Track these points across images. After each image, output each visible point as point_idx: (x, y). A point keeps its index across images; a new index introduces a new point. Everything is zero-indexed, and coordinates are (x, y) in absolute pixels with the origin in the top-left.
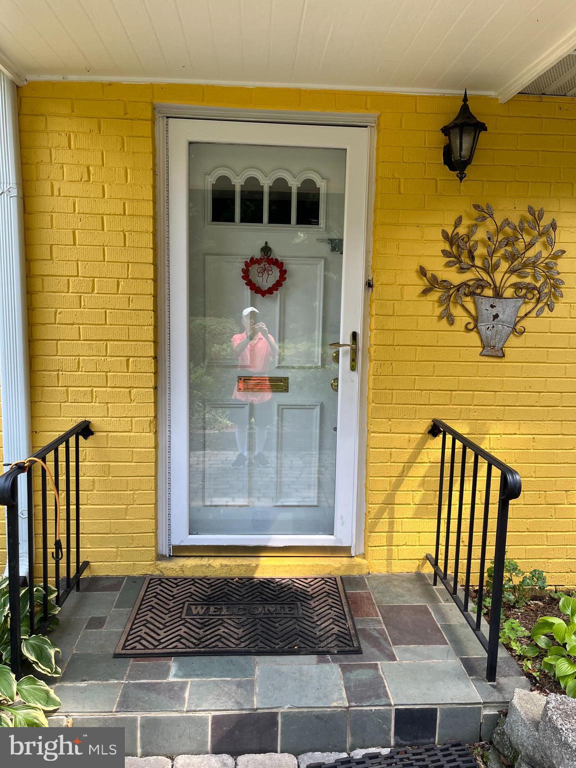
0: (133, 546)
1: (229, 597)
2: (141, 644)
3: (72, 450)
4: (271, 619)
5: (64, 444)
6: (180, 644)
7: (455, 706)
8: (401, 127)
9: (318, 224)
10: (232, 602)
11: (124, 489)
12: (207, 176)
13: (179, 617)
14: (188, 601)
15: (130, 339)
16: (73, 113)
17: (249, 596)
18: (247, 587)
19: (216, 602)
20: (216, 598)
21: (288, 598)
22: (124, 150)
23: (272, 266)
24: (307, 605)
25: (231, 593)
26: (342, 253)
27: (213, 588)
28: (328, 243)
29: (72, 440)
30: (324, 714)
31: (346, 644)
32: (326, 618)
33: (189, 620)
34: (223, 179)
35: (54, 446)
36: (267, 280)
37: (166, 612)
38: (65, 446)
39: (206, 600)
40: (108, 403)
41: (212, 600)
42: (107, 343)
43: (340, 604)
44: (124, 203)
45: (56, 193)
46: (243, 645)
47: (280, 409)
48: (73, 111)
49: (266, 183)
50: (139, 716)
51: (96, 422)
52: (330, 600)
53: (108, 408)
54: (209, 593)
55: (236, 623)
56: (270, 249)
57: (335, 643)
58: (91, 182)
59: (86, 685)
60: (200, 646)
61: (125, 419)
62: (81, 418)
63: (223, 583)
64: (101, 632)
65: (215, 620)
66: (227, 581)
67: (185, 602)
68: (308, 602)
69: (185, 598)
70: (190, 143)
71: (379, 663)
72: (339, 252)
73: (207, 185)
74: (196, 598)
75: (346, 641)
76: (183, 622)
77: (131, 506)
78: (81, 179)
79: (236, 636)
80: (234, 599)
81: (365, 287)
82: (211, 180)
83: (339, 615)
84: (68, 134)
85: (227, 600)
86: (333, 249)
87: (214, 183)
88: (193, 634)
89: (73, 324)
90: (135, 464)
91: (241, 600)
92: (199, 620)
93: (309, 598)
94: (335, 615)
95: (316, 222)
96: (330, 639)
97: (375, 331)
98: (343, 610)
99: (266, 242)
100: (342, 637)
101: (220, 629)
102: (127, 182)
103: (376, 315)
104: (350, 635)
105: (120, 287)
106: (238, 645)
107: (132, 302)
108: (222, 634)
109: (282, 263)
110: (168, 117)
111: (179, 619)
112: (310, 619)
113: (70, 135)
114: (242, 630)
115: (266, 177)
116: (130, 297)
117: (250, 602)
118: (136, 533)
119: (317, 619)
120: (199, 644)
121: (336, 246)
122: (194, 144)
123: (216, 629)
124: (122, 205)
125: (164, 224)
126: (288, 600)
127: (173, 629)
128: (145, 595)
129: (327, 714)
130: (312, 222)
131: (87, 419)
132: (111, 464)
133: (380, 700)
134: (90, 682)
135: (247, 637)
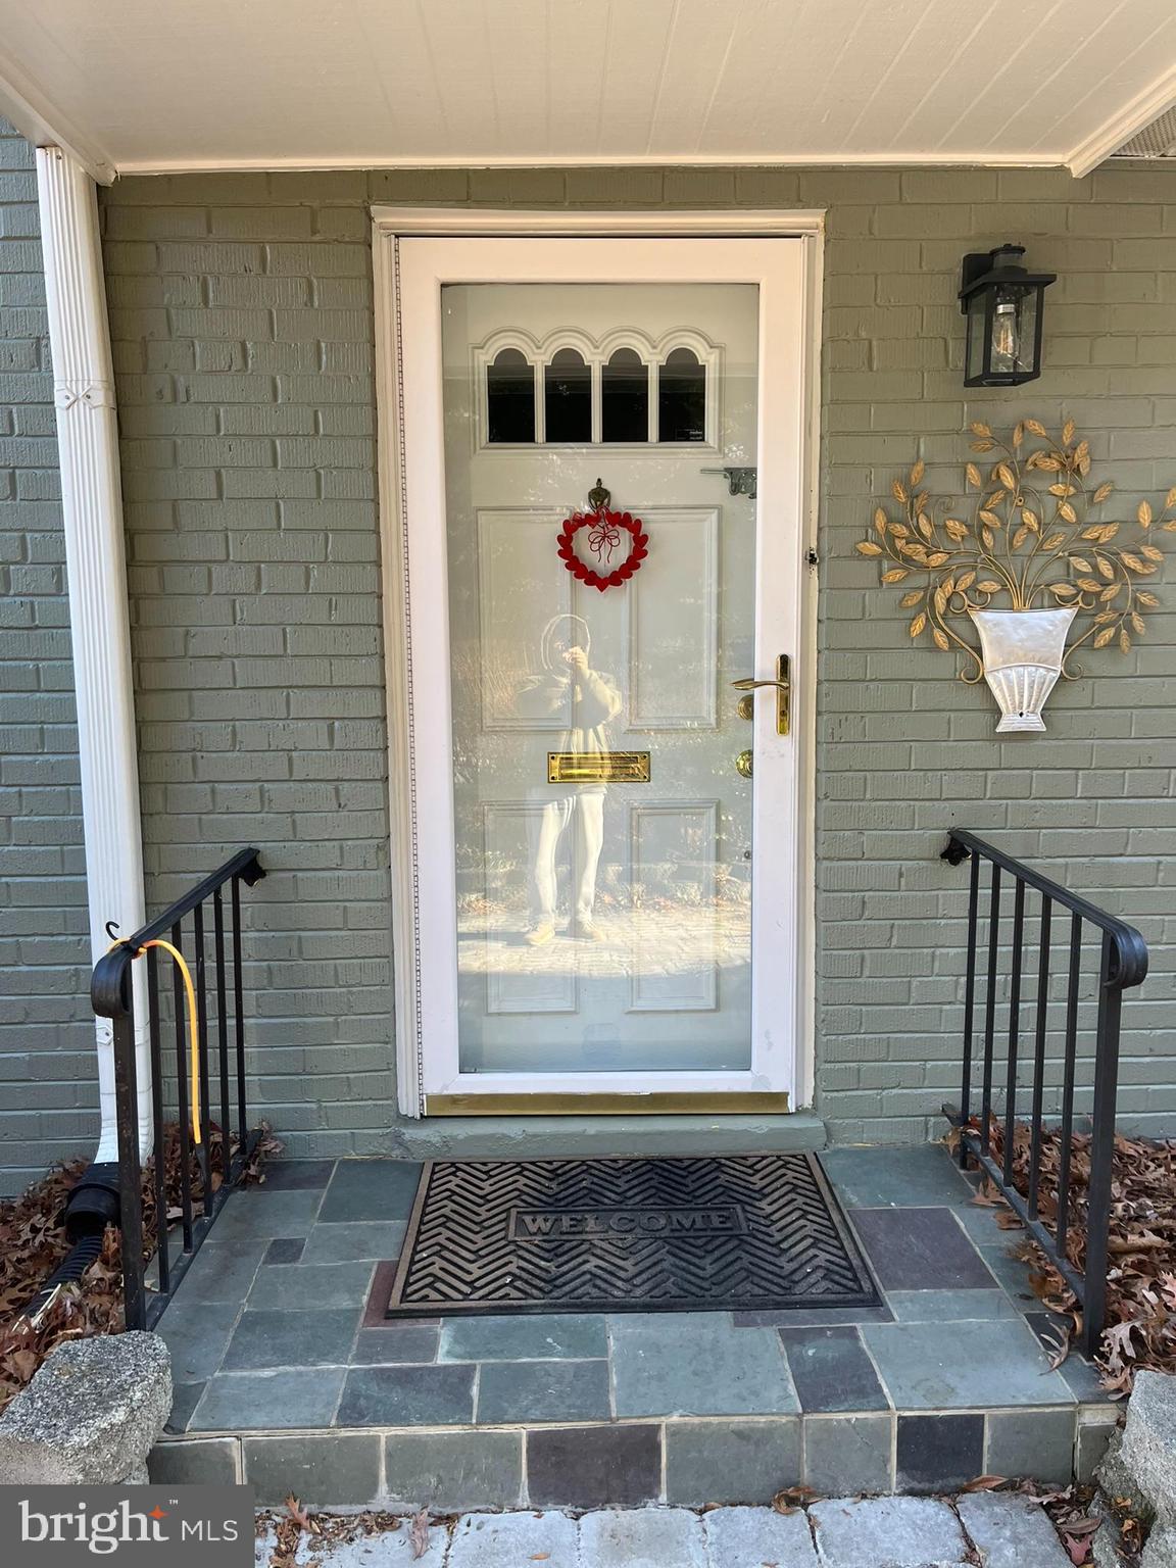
0: (348, 1099)
1: (594, 1196)
2: (437, 1290)
3: (227, 908)
4: (687, 1240)
5: (211, 898)
6: (514, 1291)
7: (1019, 1411)
8: (871, 233)
9: (703, 440)
10: (604, 1207)
11: (329, 985)
12: (477, 351)
13: (502, 1239)
14: (515, 1206)
15: (334, 684)
16: (211, 235)
17: (636, 1194)
18: (629, 1177)
19: (570, 1208)
20: (570, 1199)
21: (715, 1197)
22: (312, 306)
23: (617, 527)
24: (755, 1211)
25: (600, 1189)
26: (754, 496)
27: (561, 1179)
28: (725, 477)
29: (227, 888)
30: (752, 1430)
31: (844, 1286)
32: (797, 1237)
33: (524, 1244)
34: (510, 356)
35: (193, 902)
36: (610, 556)
37: (477, 1229)
38: (213, 901)
39: (550, 1205)
40: (293, 812)
41: (562, 1203)
42: (288, 694)
43: (822, 1207)
44: (316, 412)
45: (182, 397)
46: (638, 1292)
47: (635, 817)
48: (210, 231)
49: (596, 361)
50: (384, 1433)
51: (271, 853)
52: (800, 1200)
53: (294, 821)
54: (556, 1190)
55: (618, 1247)
56: (607, 494)
57: (825, 1284)
58: (249, 372)
59: (273, 1374)
60: (555, 1294)
61: (326, 843)
62: (241, 844)
63: (578, 1170)
64: (296, 1269)
65: (575, 1243)
66: (587, 1165)
67: (509, 1209)
68: (757, 1204)
69: (509, 1200)
70: (444, 285)
71: (858, 1325)
72: (749, 495)
73: (478, 367)
74: (530, 1200)
75: (844, 1281)
76: (512, 1247)
77: (343, 1018)
78: (230, 367)
79: (622, 1274)
80: (606, 1201)
81: (803, 563)
82: (487, 358)
83: (823, 1229)
84: (201, 278)
85: (592, 1203)
86: (735, 489)
87: (493, 364)
88: (538, 1272)
89: (220, 658)
90: (350, 933)
91: (621, 1202)
92: (545, 1245)
93: (757, 1196)
94: (815, 1230)
95: (699, 435)
96: (814, 1277)
97: (826, 652)
98: (830, 1219)
99: (599, 480)
100: (837, 1273)
101: (588, 1261)
102: (320, 368)
103: (828, 619)
104: (851, 1268)
105: (312, 580)
106: (630, 1292)
107: (336, 609)
108: (594, 1270)
109: (639, 522)
110: (397, 236)
111: (503, 1243)
112: (767, 1239)
113: (205, 280)
114: (632, 1261)
115: (597, 347)
116: (331, 599)
117: (640, 1206)
118: (354, 1072)
119: (780, 1238)
120: (551, 1291)
121: (742, 481)
122: (450, 288)
123: (580, 1260)
124: (312, 415)
125: (395, 449)
126: (716, 1201)
127: (494, 1261)
128: (428, 1197)
129: (758, 1429)
130: (693, 436)
131: (252, 845)
132: (303, 934)
133: (865, 1401)
134: (281, 1368)
135: (644, 1276)
